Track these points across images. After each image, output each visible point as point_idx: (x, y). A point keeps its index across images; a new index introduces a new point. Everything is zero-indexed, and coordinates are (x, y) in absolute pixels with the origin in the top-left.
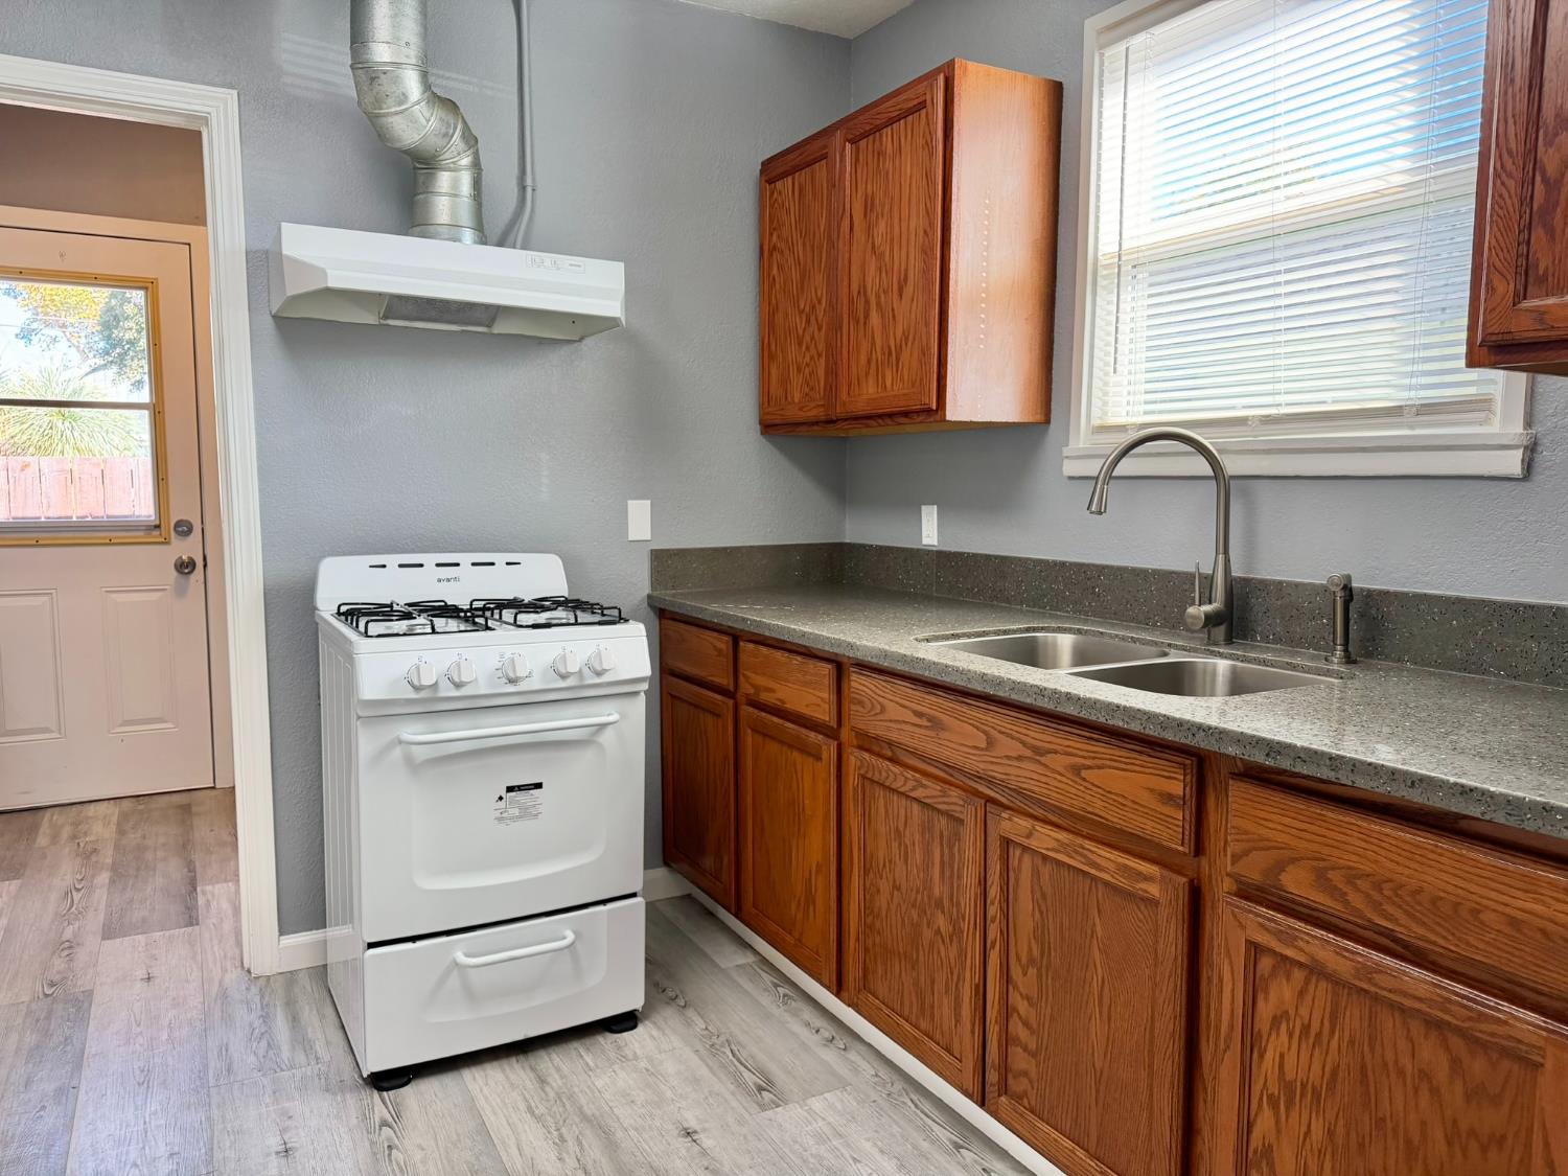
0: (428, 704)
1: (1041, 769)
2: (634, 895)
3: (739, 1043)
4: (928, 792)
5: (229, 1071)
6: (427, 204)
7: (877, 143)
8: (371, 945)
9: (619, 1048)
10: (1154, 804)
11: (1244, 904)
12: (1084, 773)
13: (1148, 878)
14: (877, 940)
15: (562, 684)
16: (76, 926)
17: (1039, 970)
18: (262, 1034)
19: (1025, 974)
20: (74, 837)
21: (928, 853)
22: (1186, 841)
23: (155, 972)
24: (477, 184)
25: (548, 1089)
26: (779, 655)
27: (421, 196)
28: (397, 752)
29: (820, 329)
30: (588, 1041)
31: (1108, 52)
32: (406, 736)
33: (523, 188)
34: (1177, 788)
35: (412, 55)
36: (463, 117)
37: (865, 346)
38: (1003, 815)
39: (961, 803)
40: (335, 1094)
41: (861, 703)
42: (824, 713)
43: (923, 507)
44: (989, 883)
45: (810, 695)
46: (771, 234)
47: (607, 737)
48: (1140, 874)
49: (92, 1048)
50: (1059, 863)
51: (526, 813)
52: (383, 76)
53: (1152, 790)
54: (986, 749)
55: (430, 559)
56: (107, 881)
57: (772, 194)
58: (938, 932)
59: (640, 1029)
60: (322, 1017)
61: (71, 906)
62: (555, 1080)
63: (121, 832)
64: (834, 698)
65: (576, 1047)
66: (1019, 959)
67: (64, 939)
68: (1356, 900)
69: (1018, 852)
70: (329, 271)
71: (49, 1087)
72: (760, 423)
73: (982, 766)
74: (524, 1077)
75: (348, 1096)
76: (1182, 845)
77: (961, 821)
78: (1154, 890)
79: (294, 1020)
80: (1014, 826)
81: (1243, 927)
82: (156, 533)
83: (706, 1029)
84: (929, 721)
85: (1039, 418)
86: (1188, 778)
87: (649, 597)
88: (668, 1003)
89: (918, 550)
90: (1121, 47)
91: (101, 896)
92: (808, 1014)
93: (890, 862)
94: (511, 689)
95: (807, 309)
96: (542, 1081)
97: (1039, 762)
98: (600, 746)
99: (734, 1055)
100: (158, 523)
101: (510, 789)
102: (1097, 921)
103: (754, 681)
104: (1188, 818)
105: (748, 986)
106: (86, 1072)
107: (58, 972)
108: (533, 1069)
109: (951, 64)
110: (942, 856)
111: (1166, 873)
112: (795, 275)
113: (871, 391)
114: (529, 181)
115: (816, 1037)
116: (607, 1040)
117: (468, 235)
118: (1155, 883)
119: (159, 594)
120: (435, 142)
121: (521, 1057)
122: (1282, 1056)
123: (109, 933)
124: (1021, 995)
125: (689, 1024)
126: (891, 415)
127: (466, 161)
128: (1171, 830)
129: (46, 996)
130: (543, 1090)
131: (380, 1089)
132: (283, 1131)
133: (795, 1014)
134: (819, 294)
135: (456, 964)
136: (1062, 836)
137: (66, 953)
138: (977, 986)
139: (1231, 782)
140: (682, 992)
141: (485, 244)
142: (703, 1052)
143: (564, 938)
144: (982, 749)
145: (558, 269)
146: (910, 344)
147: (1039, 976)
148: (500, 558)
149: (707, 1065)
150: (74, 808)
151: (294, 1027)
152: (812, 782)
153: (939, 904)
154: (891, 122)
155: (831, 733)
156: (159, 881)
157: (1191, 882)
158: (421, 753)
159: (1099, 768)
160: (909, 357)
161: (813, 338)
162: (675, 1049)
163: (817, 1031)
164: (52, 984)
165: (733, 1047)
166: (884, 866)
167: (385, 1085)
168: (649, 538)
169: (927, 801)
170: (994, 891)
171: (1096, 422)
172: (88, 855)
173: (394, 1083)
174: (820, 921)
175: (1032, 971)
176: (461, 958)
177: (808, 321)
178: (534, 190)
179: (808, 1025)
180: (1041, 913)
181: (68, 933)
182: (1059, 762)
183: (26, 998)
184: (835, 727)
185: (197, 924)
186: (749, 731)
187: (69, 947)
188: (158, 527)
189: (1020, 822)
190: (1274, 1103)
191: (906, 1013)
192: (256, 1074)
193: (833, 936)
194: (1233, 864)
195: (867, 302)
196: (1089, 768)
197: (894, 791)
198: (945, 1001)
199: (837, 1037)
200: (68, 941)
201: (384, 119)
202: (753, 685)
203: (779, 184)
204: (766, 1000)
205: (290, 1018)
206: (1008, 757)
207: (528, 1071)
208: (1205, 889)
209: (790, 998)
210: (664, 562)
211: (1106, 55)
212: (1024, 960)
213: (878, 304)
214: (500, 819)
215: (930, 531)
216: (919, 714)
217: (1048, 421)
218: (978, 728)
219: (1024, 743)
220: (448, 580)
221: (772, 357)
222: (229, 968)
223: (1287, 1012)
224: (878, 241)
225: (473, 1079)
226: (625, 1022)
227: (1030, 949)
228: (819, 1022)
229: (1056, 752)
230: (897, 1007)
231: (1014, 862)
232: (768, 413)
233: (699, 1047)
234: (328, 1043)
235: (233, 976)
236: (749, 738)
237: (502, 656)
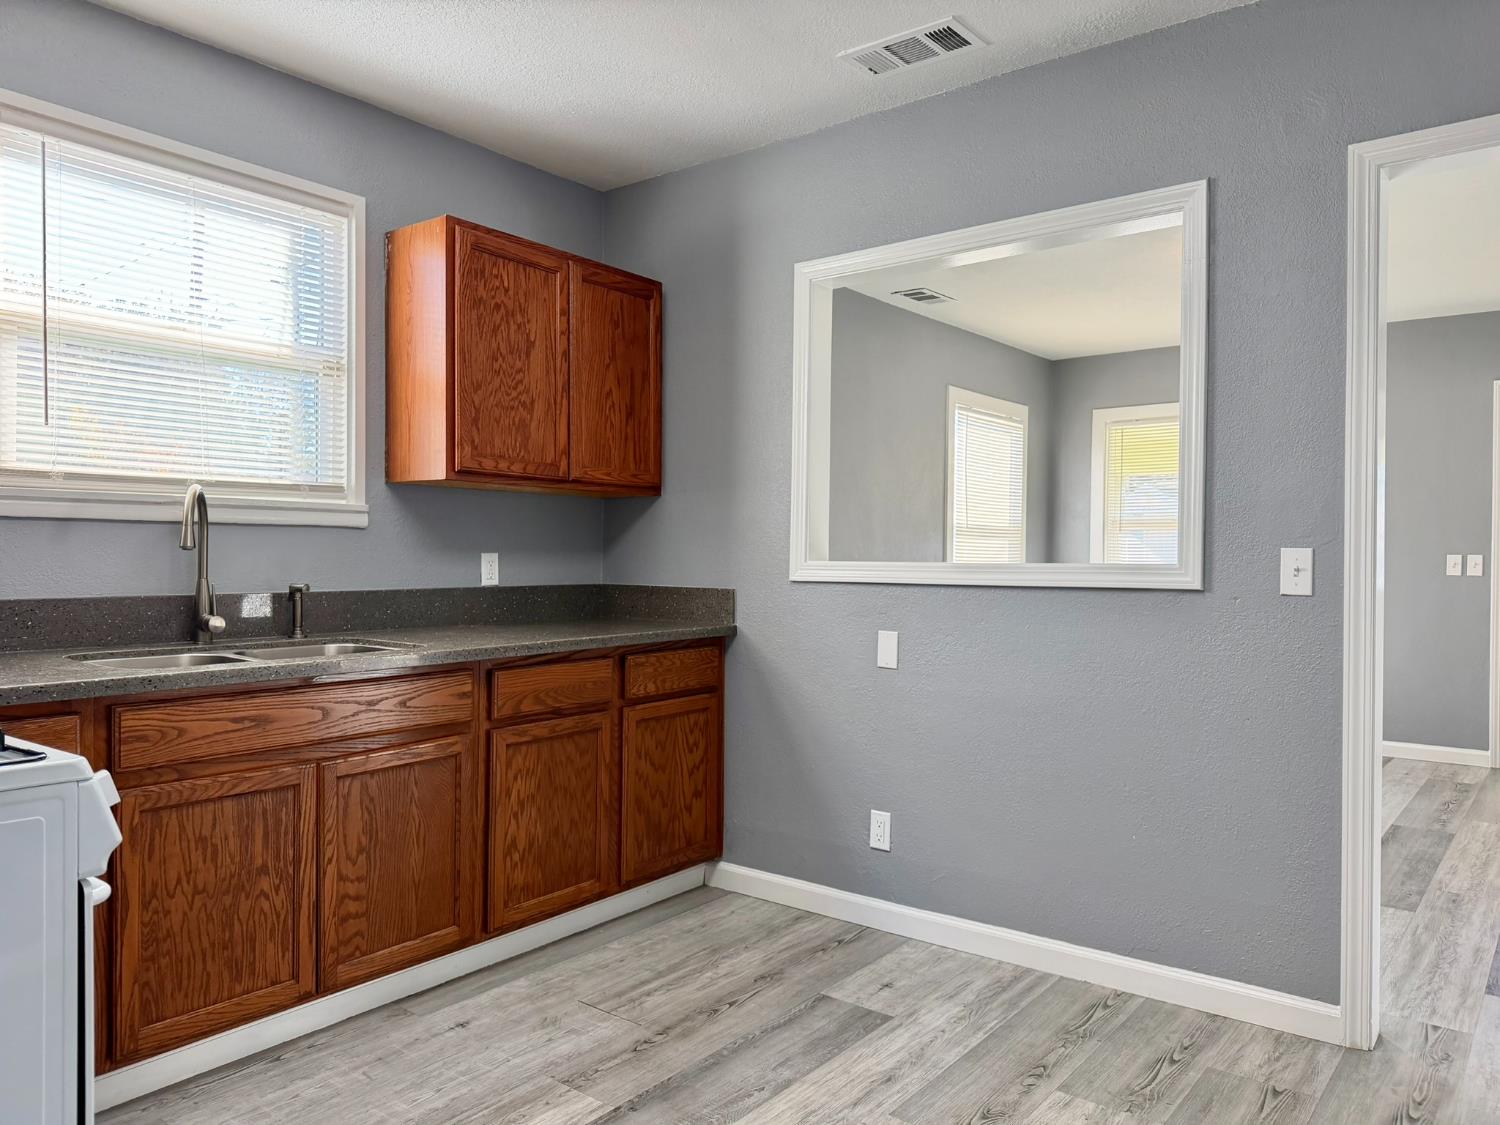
1: (375, 714)
10: (455, 702)
12: (408, 704)
17: (368, 854)
19: (355, 864)
34: (466, 688)
38: (338, 761)
39: (296, 772)
41: (144, 739)
48: (449, 744)
53: (453, 695)
54: (322, 720)
58: (261, 894)
68: (549, 702)
69: (345, 783)
73: (318, 734)
78: (458, 749)
84: (252, 721)
97: (372, 710)
102: (415, 788)
110: (265, 829)
122: (519, 791)
124: (352, 881)
144: (316, 722)
153: (260, 870)
175: (364, 856)
180: (369, 813)
182: (390, 704)
190: (515, 815)
196: (413, 698)
197: (197, 803)
206: (344, 718)
212: (354, 854)
216: (240, 720)
218: (312, 708)
219: (359, 703)
223: (520, 770)
227: (359, 844)
229: (387, 698)
231: (344, 791)
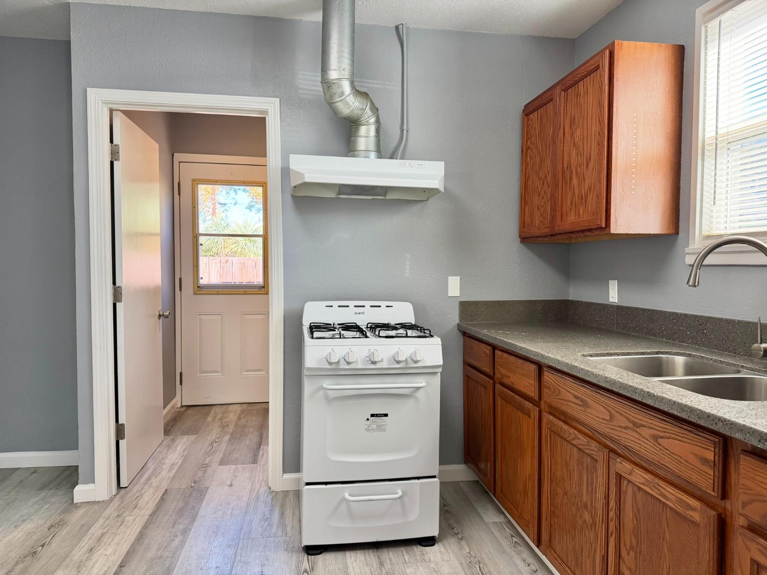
0: (335, 371)
1: (637, 436)
2: (434, 477)
3: (485, 564)
4: (580, 442)
5: (249, 533)
6: (355, 142)
7: (576, 90)
8: (308, 484)
9: (423, 554)
10: (698, 464)
11: (751, 535)
12: (659, 440)
13: (693, 509)
14: (556, 520)
15: (397, 366)
16: (211, 458)
17: (636, 553)
18: (267, 518)
19: (628, 554)
20: (221, 419)
21: (581, 476)
22: (716, 489)
23: (234, 483)
24: (378, 131)
25: (383, 569)
26: (512, 358)
27: (353, 138)
28: (321, 392)
29: (548, 188)
30: (408, 548)
31: (710, 25)
32: (325, 386)
33: (402, 130)
34: (710, 456)
35: (347, 74)
36: (371, 99)
37: (570, 195)
38: (618, 460)
39: (596, 450)
40: (289, 553)
41: (549, 388)
42: (532, 393)
43: (610, 281)
44: (610, 498)
45: (526, 383)
46: (527, 141)
47: (420, 394)
48: (689, 505)
49: (201, 513)
50: (646, 492)
51: (380, 428)
52: (333, 85)
53: (696, 455)
54: (609, 421)
55: (352, 303)
56: (228, 439)
57: (528, 121)
58: (585, 522)
59: (436, 547)
60: (293, 514)
61: (212, 448)
62: (388, 566)
63: (239, 418)
64: (537, 384)
65: (403, 550)
66: (625, 545)
67: (205, 463)
69: (625, 483)
70: (305, 175)
71: (181, 527)
72: (520, 237)
73: (607, 430)
74: (374, 560)
75: (294, 555)
76: (713, 491)
77: (597, 461)
78: (696, 516)
79: (282, 514)
80: (623, 467)
81: (749, 550)
82: (263, 290)
83: (469, 553)
84: (581, 401)
85: (671, 231)
86: (717, 450)
87: (458, 324)
88: (453, 536)
89: (607, 305)
90: (716, 22)
91: (223, 446)
92: (526, 554)
93: (563, 478)
94: (373, 366)
95: (543, 178)
96: (381, 564)
97: (637, 432)
98: (416, 398)
99: (480, 570)
100: (263, 285)
101: (372, 415)
102: (666, 530)
103: (501, 371)
104: (717, 474)
105: (497, 534)
106: (196, 524)
107: (199, 477)
108: (379, 558)
109: (613, 44)
110: (587, 479)
111: (705, 507)
112: (538, 160)
113: (572, 218)
114: (405, 127)
115: (527, 568)
116: (418, 549)
117: (373, 155)
118: (698, 513)
119: (263, 316)
120: (358, 112)
121: (375, 550)
123: (222, 463)
124: (626, 566)
125: (461, 548)
126: (582, 231)
127: (373, 120)
128: (706, 480)
129: (192, 487)
130: (381, 569)
131: (308, 554)
132: (263, 566)
133: (519, 553)
134: (549, 169)
135: (344, 499)
136: (648, 477)
137: (204, 469)
138: (603, 556)
139: (741, 456)
140: (462, 531)
141: (381, 158)
142: (465, 565)
143: (397, 494)
144: (607, 421)
145: (412, 167)
146: (592, 192)
147: (636, 558)
148: (383, 304)
149: (465, 572)
150: (225, 406)
151: (281, 518)
152: (527, 429)
153: (586, 505)
154: (582, 79)
155: (537, 404)
156: (247, 442)
157: (719, 515)
158: (332, 394)
159: (667, 438)
160: (591, 199)
161: (545, 192)
162: (450, 560)
163: (529, 565)
164: (195, 482)
165: (481, 565)
166: (560, 480)
167: (310, 552)
168: (459, 295)
169: (580, 447)
170: (612, 504)
171: (705, 233)
172: (224, 427)
173: (315, 552)
174: (530, 505)
175: (632, 554)
176: (347, 496)
177: (543, 184)
178: (407, 131)
179: (524, 560)
180: (637, 520)
181: (207, 461)
182: (646, 432)
183: (184, 487)
184: (537, 400)
185: (256, 463)
186: (499, 398)
187: (205, 467)
188: (264, 287)
189: (627, 465)
191: (569, 564)
192: (260, 537)
193: (536, 515)
194: (742, 508)
195: (571, 172)
196: (662, 437)
197: (565, 439)
198: (588, 562)
199: (539, 571)
200: (206, 464)
201: (334, 104)
202: (500, 374)
203: (531, 116)
204: (505, 543)
205: (281, 513)
206: (620, 427)
207: (376, 558)
208: (728, 520)
209: (519, 544)
210: (467, 308)
211: (709, 26)
212: (628, 546)
213: (577, 172)
214: (367, 430)
215: (613, 295)
216: (576, 397)
217: (677, 233)
218: (605, 408)
219: (627, 419)
220: (360, 313)
221: (526, 203)
222: (263, 485)
224: (577, 139)
225: (350, 557)
226: (428, 541)
227: (631, 541)
228: (531, 560)
229: (645, 426)
230: (565, 560)
231: (624, 488)
232: (523, 232)
233: (463, 561)
234: (293, 527)
235: (264, 489)
236: (499, 401)
237: (370, 351)
